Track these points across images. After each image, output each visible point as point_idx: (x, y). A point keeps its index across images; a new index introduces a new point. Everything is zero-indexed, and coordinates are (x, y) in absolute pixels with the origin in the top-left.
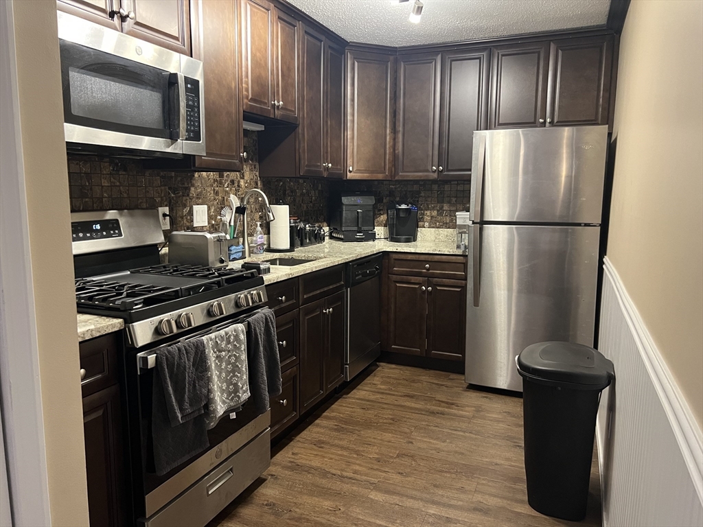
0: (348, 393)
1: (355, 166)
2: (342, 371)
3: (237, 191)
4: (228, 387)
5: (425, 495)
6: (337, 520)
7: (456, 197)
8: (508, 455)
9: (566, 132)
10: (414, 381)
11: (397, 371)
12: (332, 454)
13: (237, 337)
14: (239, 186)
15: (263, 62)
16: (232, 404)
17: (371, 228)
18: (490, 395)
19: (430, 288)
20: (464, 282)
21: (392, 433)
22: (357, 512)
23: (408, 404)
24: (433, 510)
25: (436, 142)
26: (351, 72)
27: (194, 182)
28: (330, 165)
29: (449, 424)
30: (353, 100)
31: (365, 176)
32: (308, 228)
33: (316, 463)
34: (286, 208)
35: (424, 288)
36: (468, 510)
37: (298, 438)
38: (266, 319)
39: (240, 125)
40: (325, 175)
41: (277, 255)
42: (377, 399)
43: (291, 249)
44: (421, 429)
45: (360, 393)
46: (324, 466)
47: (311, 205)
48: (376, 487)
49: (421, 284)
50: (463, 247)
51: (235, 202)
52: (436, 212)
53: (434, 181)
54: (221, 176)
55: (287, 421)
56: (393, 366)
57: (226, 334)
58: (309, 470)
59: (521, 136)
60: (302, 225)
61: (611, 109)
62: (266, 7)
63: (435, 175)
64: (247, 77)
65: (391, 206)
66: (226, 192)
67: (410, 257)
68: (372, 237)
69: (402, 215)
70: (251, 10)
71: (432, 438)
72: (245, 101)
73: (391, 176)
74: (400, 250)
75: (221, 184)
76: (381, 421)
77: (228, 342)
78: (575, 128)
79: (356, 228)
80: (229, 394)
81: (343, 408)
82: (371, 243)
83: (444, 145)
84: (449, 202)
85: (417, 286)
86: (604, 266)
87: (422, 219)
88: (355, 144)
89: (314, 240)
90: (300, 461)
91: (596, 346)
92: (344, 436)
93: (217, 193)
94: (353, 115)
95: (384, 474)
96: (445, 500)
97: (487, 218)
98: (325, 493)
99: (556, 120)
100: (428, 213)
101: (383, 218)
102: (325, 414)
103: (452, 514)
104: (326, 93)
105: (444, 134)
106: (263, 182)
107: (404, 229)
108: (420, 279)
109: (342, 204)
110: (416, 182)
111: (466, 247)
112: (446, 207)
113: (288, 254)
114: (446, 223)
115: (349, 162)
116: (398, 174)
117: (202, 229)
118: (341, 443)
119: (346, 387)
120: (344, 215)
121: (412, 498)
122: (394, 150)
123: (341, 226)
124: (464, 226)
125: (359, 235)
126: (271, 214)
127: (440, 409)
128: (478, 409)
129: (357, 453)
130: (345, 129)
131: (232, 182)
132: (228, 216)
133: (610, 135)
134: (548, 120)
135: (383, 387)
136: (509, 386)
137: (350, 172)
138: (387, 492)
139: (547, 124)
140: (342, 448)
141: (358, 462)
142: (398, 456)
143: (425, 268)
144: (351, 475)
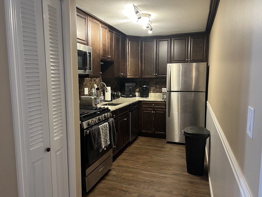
0: (130, 146)
1: (130, 74)
2: (129, 138)
3: (96, 83)
4: (105, 140)
5: (158, 172)
6: (135, 179)
7: (161, 83)
8: (181, 160)
9: (194, 64)
10: (150, 141)
11: (145, 139)
12: (129, 162)
13: (106, 126)
14: (96, 81)
15: (105, 45)
16: (106, 145)
17: (134, 93)
18: (174, 145)
19: (154, 112)
20: (165, 110)
21: (146, 156)
22: (139, 176)
23: (150, 148)
24: (161, 175)
25: (155, 66)
26: (128, 45)
27: (85, 81)
28: (123, 74)
29: (163, 153)
30: (129, 53)
31: (133, 77)
32: (116, 94)
33: (125, 165)
34: (110, 87)
35: (152, 112)
36: (171, 175)
37: (118, 158)
38: (112, 121)
39: (99, 63)
40: (121, 77)
41: (107, 103)
42: (140, 147)
43: (111, 101)
44: (154, 154)
45: (134, 145)
46: (127, 166)
47: (115, 86)
48: (144, 170)
49: (151, 111)
50: (164, 99)
51: (96, 86)
52: (154, 88)
53: (154, 78)
54: (92, 79)
55: (116, 153)
56: (143, 137)
57: (104, 125)
58: (123, 166)
59: (181, 65)
60: (114, 93)
61: (207, 57)
62: (106, 28)
63: (155, 76)
64: (101, 49)
65: (141, 86)
66: (93, 83)
67: (148, 102)
68: (135, 96)
69: (144, 89)
70: (102, 30)
71: (158, 157)
72: (101, 57)
73: (141, 77)
74: (145, 100)
75: (91, 81)
76: (142, 153)
77: (105, 128)
78: (197, 63)
79: (130, 93)
80: (105, 142)
81: (130, 149)
82: (134, 98)
83: (157, 67)
84: (159, 85)
85: (150, 111)
86: (207, 104)
87: (150, 90)
88: (130, 67)
89: (117, 97)
90: (120, 164)
91: (205, 127)
92: (132, 157)
93: (90, 84)
94: (129, 58)
95: (146, 167)
96: (164, 172)
97: (172, 90)
98: (129, 172)
99: (191, 60)
100: (152, 88)
101: (138, 90)
102: (124, 152)
103: (166, 176)
104: (121, 52)
105: (157, 64)
106: (102, 79)
107: (145, 93)
108: (151, 109)
109: (125, 86)
110: (148, 78)
111: (165, 99)
112: (158, 86)
113: (111, 102)
114: (158, 91)
115: (128, 72)
116: (143, 76)
117: (86, 95)
118: (131, 159)
119: (130, 144)
120: (126, 89)
121: (155, 172)
122: (141, 69)
123: (125, 93)
124: (164, 92)
125: (131, 95)
126: (107, 90)
127: (159, 149)
128: (171, 149)
129: (137, 161)
130: (127, 62)
131: (94, 80)
132: (94, 91)
133: (207, 64)
134: (189, 60)
135: (141, 143)
136: (179, 141)
137: (128, 76)
138: (147, 171)
139: (189, 61)
140: (132, 160)
141: (137, 164)
142: (149, 162)
143: (153, 106)
144: (136, 167)
